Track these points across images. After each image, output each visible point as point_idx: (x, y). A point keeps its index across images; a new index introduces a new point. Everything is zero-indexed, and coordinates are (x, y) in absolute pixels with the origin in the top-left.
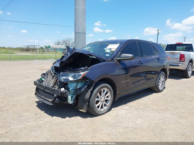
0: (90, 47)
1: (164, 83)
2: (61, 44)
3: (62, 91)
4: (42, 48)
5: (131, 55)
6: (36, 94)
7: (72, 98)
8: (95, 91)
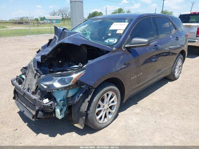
0: (87, 25)
1: (180, 68)
2: (57, 14)
3: (45, 103)
4: (37, 20)
5: (146, 40)
6: (14, 98)
7: (61, 111)
8: (94, 100)
